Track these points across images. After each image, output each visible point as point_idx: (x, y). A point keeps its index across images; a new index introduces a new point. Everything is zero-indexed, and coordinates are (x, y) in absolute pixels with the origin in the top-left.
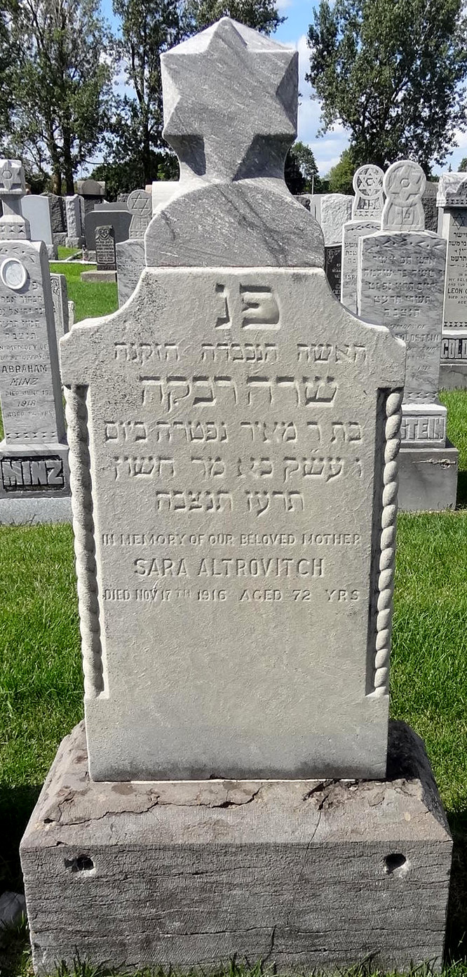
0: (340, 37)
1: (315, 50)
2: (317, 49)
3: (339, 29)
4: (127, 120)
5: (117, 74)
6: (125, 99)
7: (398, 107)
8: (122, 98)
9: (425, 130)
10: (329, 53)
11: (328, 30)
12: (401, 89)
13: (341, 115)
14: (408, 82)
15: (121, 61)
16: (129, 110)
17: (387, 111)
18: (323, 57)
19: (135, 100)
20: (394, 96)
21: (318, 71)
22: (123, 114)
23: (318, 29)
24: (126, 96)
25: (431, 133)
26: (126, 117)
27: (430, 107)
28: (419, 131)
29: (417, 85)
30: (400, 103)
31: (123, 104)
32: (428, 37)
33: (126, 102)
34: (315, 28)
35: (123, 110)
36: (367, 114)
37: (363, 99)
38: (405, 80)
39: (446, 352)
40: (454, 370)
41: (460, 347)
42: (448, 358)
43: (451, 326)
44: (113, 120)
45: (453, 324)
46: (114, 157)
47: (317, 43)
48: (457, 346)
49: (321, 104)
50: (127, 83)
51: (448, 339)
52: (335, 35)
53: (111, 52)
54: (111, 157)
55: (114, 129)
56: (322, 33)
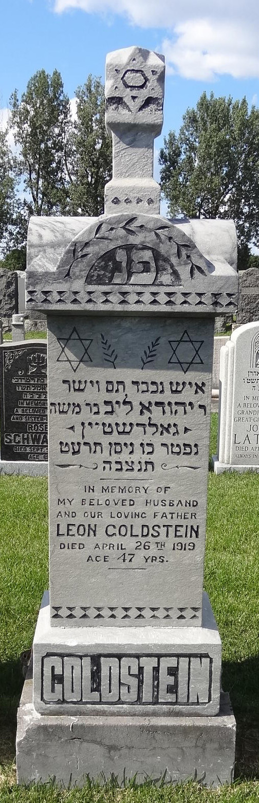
0: (183, 157)
1: (164, 166)
2: (165, 165)
3: (183, 151)
4: (25, 216)
5: (18, 184)
6: (24, 201)
7: (225, 205)
8: (22, 201)
9: (245, 221)
10: (174, 168)
11: (174, 152)
12: (228, 193)
13: (182, 212)
14: (233, 187)
15: (22, 175)
16: (27, 210)
17: (217, 207)
18: (169, 171)
19: (31, 202)
20: (222, 198)
21: (166, 181)
22: (22, 212)
23: (166, 152)
24: (25, 200)
25: (250, 224)
26: (25, 214)
27: (249, 205)
28: (241, 223)
29: (239, 189)
30: (227, 202)
31: (23, 205)
32: (247, 156)
33: (25, 203)
34: (165, 151)
35: (23, 209)
36: (202, 211)
37: (199, 200)
38: (231, 186)
39: (58, 687)
40: (79, 734)
41: (96, 676)
42: (63, 701)
43: (71, 616)
44: (14, 217)
45: (78, 613)
46: (14, 242)
47: (166, 161)
48: (87, 673)
49: (168, 205)
50: (24, 190)
51: (62, 656)
52: (179, 155)
53: (15, 169)
54: (12, 243)
55: (14, 223)
56: (169, 154)
